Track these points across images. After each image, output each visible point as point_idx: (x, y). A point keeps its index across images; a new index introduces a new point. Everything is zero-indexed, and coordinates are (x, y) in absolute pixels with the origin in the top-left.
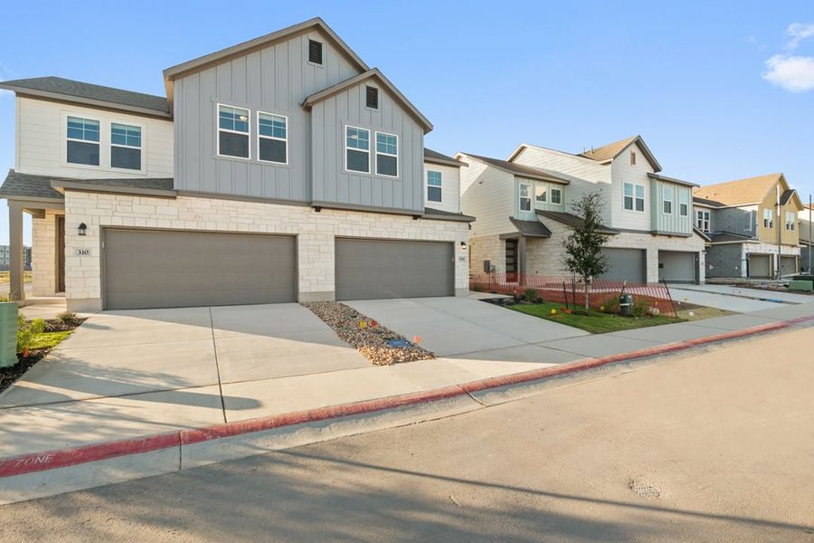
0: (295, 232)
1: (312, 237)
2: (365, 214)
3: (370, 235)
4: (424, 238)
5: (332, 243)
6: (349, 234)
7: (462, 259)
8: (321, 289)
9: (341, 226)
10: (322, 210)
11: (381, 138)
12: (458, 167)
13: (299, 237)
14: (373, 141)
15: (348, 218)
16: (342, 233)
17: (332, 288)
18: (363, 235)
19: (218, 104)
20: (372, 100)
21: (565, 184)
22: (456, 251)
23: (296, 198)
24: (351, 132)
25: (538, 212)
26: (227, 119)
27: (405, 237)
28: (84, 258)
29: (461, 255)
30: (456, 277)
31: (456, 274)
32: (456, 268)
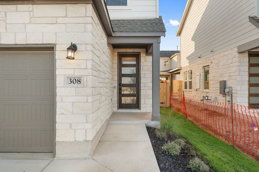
31: (58, 110)
32: (58, 99)
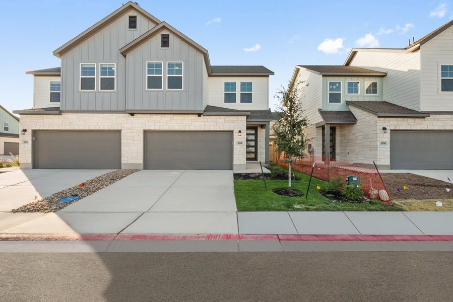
0: (119, 129)
1: (129, 131)
2: (163, 115)
3: (166, 128)
4: (207, 129)
5: (141, 134)
6: (152, 128)
7: (240, 143)
8: (134, 161)
9: (147, 124)
10: (136, 116)
11: (170, 65)
12: (268, 76)
13: (122, 132)
14: (165, 69)
15: (152, 119)
16: (147, 128)
17: (141, 161)
18: (162, 128)
19: (80, 64)
20: (165, 42)
21: (383, 76)
22: (235, 137)
23: (120, 109)
24: (150, 65)
25: (348, 103)
26: (85, 71)
27: (192, 128)
28: (26, 145)
29: (238, 140)
30: (234, 156)
31: (234, 154)
32: (234, 149)
